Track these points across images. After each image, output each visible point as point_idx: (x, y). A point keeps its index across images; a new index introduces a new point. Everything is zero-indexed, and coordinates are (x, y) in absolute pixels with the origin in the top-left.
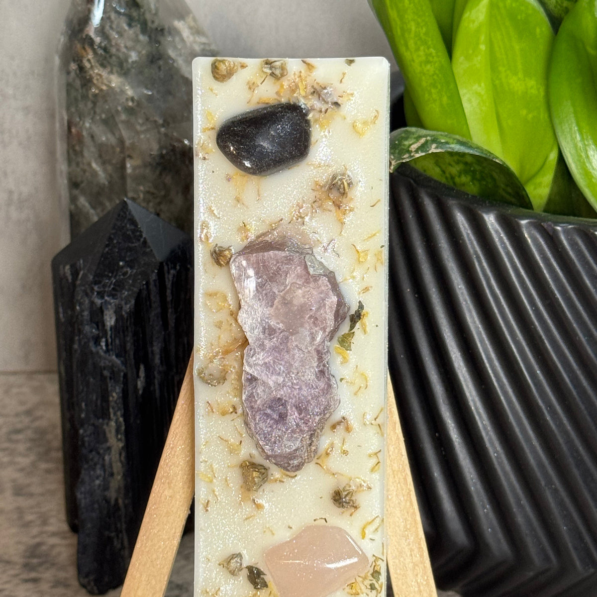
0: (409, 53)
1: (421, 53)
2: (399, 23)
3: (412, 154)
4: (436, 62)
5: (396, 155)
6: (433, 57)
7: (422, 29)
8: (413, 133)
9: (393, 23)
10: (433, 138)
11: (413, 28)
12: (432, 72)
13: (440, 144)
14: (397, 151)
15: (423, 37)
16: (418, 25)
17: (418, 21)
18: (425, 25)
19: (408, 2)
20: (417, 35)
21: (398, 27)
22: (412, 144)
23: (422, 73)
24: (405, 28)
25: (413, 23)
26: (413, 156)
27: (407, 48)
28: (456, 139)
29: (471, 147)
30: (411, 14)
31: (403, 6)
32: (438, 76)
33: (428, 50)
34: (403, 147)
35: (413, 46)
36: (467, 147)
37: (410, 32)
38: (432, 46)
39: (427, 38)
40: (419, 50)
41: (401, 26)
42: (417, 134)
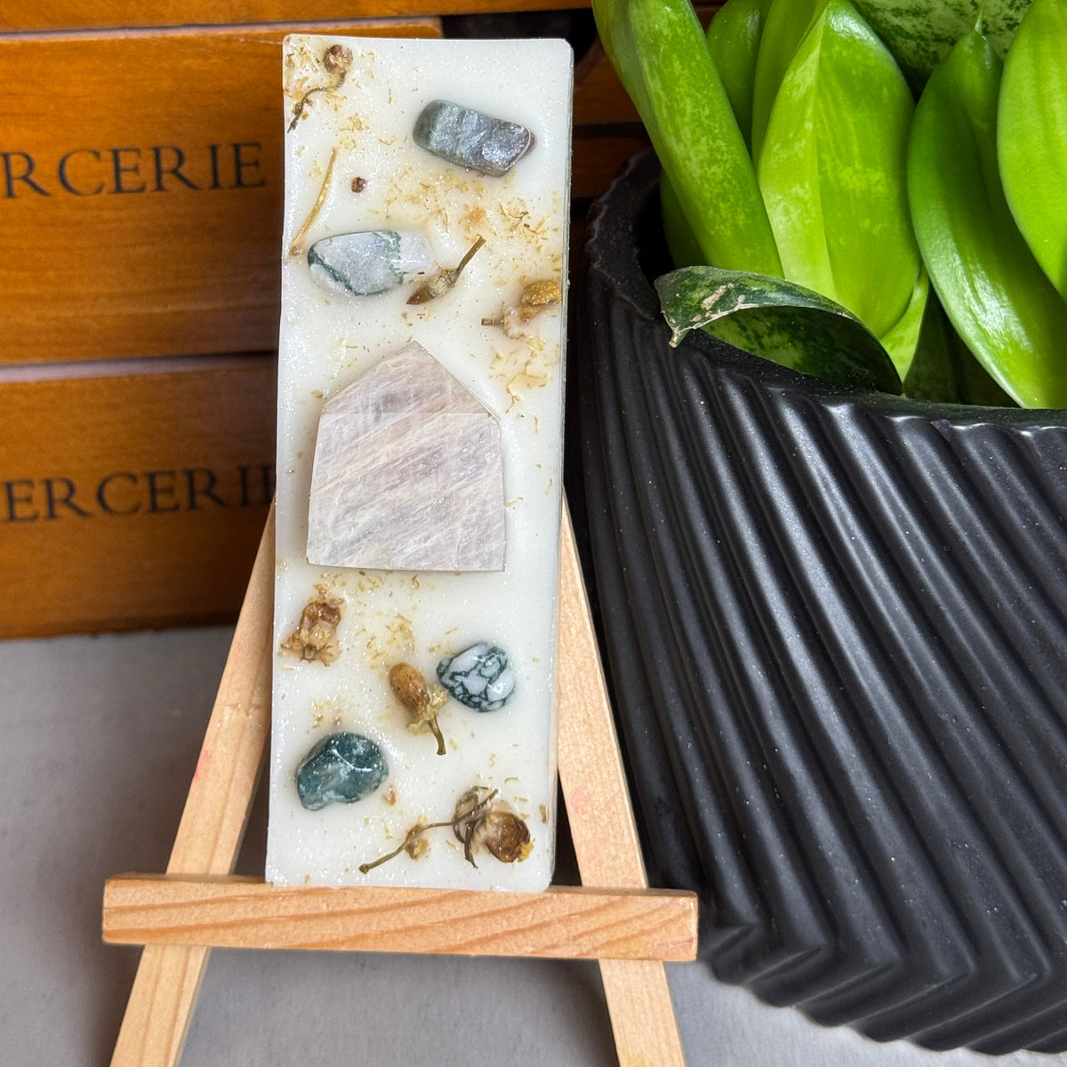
0: (682, 148)
1: (703, 147)
2: (664, 99)
3: (707, 315)
4: (726, 162)
5: (680, 317)
6: (723, 154)
7: (704, 110)
8: (702, 278)
9: (654, 100)
10: (737, 284)
11: (689, 109)
12: (721, 177)
13: (751, 296)
14: (680, 311)
15: (706, 122)
16: (697, 103)
17: (697, 97)
18: (708, 103)
19: (680, 67)
20: (696, 119)
21: (664, 105)
22: (704, 298)
23: (704, 178)
24: (676, 107)
25: (688, 101)
26: (708, 319)
27: (679, 140)
28: (774, 283)
29: (800, 295)
30: (685, 86)
31: (672, 73)
32: (730, 182)
33: (714, 142)
34: (690, 303)
35: (689, 136)
36: (794, 295)
37: (683, 115)
38: (720, 136)
39: (712, 124)
40: (700, 142)
41: (668, 104)
42: (710, 278)
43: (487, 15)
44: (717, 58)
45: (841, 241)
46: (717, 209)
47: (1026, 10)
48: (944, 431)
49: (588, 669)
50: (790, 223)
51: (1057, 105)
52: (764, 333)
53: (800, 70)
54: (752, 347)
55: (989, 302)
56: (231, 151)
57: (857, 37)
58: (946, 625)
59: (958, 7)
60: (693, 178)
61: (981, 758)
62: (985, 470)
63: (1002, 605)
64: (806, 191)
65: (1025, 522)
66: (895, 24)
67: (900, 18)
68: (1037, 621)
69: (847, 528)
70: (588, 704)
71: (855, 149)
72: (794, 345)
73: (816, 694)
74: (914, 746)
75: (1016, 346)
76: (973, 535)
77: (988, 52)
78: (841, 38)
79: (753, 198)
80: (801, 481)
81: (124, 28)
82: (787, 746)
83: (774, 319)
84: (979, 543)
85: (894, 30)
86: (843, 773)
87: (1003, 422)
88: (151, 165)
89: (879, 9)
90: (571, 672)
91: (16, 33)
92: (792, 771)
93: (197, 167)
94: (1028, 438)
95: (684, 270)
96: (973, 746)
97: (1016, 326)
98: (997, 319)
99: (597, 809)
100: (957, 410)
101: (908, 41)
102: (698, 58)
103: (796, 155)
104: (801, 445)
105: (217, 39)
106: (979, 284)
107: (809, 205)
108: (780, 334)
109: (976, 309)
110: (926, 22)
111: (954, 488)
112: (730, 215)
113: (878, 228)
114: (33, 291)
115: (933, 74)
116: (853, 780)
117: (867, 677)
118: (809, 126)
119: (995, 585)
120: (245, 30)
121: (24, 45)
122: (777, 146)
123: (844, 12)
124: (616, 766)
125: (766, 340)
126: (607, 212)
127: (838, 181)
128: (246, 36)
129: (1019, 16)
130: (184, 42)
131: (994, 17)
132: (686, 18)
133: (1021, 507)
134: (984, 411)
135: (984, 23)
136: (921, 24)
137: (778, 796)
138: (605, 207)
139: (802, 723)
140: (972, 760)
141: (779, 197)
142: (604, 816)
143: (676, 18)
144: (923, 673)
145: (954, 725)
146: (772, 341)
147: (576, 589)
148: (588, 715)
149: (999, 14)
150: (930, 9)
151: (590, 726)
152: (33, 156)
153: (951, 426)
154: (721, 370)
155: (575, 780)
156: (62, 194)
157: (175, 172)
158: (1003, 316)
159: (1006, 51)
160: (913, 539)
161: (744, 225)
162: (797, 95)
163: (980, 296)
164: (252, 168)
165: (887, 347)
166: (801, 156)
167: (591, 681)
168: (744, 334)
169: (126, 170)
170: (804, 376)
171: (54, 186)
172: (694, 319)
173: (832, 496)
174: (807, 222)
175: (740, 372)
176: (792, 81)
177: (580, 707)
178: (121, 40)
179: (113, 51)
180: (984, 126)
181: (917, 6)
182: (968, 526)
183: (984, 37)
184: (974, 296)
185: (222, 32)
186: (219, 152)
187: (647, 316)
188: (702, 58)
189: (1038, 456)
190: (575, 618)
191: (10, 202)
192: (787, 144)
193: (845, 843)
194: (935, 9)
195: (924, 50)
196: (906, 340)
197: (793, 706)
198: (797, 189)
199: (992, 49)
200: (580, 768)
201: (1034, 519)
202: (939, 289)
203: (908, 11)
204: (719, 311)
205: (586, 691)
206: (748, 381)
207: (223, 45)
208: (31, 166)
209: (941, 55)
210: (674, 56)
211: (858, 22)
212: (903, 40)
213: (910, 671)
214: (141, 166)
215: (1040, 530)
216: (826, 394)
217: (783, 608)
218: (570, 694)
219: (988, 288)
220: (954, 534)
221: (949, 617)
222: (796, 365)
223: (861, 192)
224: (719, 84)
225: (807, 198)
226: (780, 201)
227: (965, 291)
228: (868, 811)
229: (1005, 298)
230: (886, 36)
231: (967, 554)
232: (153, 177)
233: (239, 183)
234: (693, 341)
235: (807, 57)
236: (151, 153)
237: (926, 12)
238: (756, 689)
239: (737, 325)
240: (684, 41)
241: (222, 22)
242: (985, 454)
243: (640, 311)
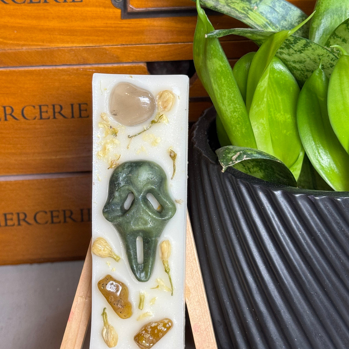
0: (224, 107)
1: (232, 107)
2: (218, 91)
3: (234, 162)
4: (239, 111)
5: (225, 163)
6: (238, 109)
7: (232, 94)
8: (232, 150)
9: (215, 92)
10: (243, 152)
11: (227, 95)
12: (237, 117)
13: (248, 155)
14: (225, 160)
15: (232, 99)
16: (229, 92)
17: (229, 91)
18: (233, 92)
19: (224, 81)
20: (229, 98)
21: (218, 94)
22: (233, 156)
23: (232, 117)
24: (222, 94)
25: (226, 92)
26: (234, 163)
27: (223, 104)
28: (256, 151)
29: (264, 155)
30: (226, 87)
31: (221, 83)
32: (240, 118)
33: (235, 105)
34: (228, 158)
35: (227, 103)
36: (262, 155)
37: (225, 96)
38: (237, 103)
39: (234, 99)
40: (230, 105)
41: (220, 93)
42: (235, 150)
43: (161, 62)
44: (236, 78)
45: (276, 137)
46: (236, 127)
47: (337, 61)
48: (312, 199)
49: (199, 284)
50: (259, 132)
51: (347, 92)
52: (251, 167)
53: (263, 81)
54: (247, 172)
55: (324, 157)
56: (78, 106)
57: (283, 71)
58: (313, 263)
59: (315, 60)
60: (228, 117)
61: (325, 306)
62: (326, 212)
63: (331, 256)
64: (264, 121)
65: (339, 229)
66: (293, 66)
67: (295, 64)
68: (343, 261)
69: (280, 231)
70: (199, 296)
71: (281, 107)
72: (261, 171)
73: (270, 285)
74: (303, 302)
75: (333, 171)
76: (322, 233)
77: (324, 75)
78: (277, 71)
79: (248, 123)
80: (265, 216)
81: (43, 66)
82: (260, 303)
83: (254, 163)
84: (324, 236)
85: (293, 68)
86: (279, 311)
87: (332, 196)
88: (52, 110)
89: (288, 61)
90: (193, 285)
91: (8, 67)
92: (262, 311)
93: (67, 111)
94: (340, 201)
95: (226, 147)
96: (322, 302)
97: (333, 164)
98: (326, 162)
99: (202, 331)
100: (316, 192)
101: (298, 71)
102: (230, 78)
103: (261, 109)
104: (265, 204)
105: (74, 69)
106: (320, 151)
107: (265, 126)
108: (256, 168)
109: (320, 159)
110: (304, 65)
111: (316, 218)
112: (240, 129)
113: (289, 133)
114: (13, 151)
115: (306, 82)
116: (283, 314)
117: (287, 280)
118: (265, 99)
119: (329, 249)
120: (82, 67)
121: (10, 71)
122: (255, 106)
123: (278, 62)
124: (208, 316)
125: (252, 170)
126: (198, 128)
127: (276, 118)
128: (82, 68)
129: (334, 63)
130: (63, 70)
131: (326, 63)
132: (226, 65)
133: (338, 224)
134: (325, 192)
135: (322, 65)
136: (302, 66)
137: (257, 319)
138: (197, 127)
139: (265, 295)
140: (321, 307)
141: (255, 123)
142: (205, 333)
143: (223, 65)
144: (305, 278)
145: (316, 295)
146: (254, 170)
147: (195, 257)
148: (199, 299)
149: (328, 62)
150: (305, 61)
151: (200, 303)
152: (13, 107)
153: (314, 197)
154: (238, 180)
155: (195, 321)
156: (23, 120)
157: (60, 113)
158: (328, 161)
159: (330, 75)
160: (302, 235)
161: (245, 132)
162: (262, 90)
163: (321, 155)
164: (85, 112)
165: (291, 171)
166: (263, 109)
167: (200, 288)
168: (244, 168)
169: (44, 112)
170: (266, 181)
171: (20, 117)
172: (230, 163)
173: (275, 221)
174: (264, 131)
175: (244, 180)
176: (260, 85)
177: (196, 297)
178: (42, 70)
179: (39, 73)
180: (322, 99)
181: (301, 60)
182: (320, 230)
183: (322, 70)
184: (319, 155)
185: (75, 67)
186: (74, 106)
187: (213, 162)
188: (231, 77)
189: (343, 207)
190: (195, 267)
191: (6, 122)
192: (258, 106)
193: (280, 335)
194: (306, 61)
195: (303, 74)
196: (297, 169)
197: (263, 290)
198: (261, 121)
199: (325, 74)
200: (196, 317)
201: (342, 228)
202: (307, 153)
203: (298, 61)
204: (238, 160)
205: (198, 291)
206: (247, 183)
207: (75, 71)
208: (13, 111)
209: (309, 76)
210: (222, 77)
211: (283, 66)
212: (296, 71)
213: (301, 278)
214: (48, 111)
215: (344, 231)
216: (273, 187)
217: (259, 258)
218: (193, 292)
219: (323, 152)
220: (315, 233)
221: (314, 260)
222: (261, 177)
223: (283, 121)
224: (237, 86)
225: (265, 123)
226: (256, 124)
227: (316, 153)
228: (287, 324)
229: (329, 155)
230: (291, 70)
231: (320, 239)
232: (53, 114)
233: (80, 116)
234: (228, 170)
235: (265, 77)
236: (52, 107)
237: (304, 62)
238: (250, 284)
239: (242, 165)
240: (225, 72)
241: (75, 64)
242: (326, 206)
243: (211, 161)
